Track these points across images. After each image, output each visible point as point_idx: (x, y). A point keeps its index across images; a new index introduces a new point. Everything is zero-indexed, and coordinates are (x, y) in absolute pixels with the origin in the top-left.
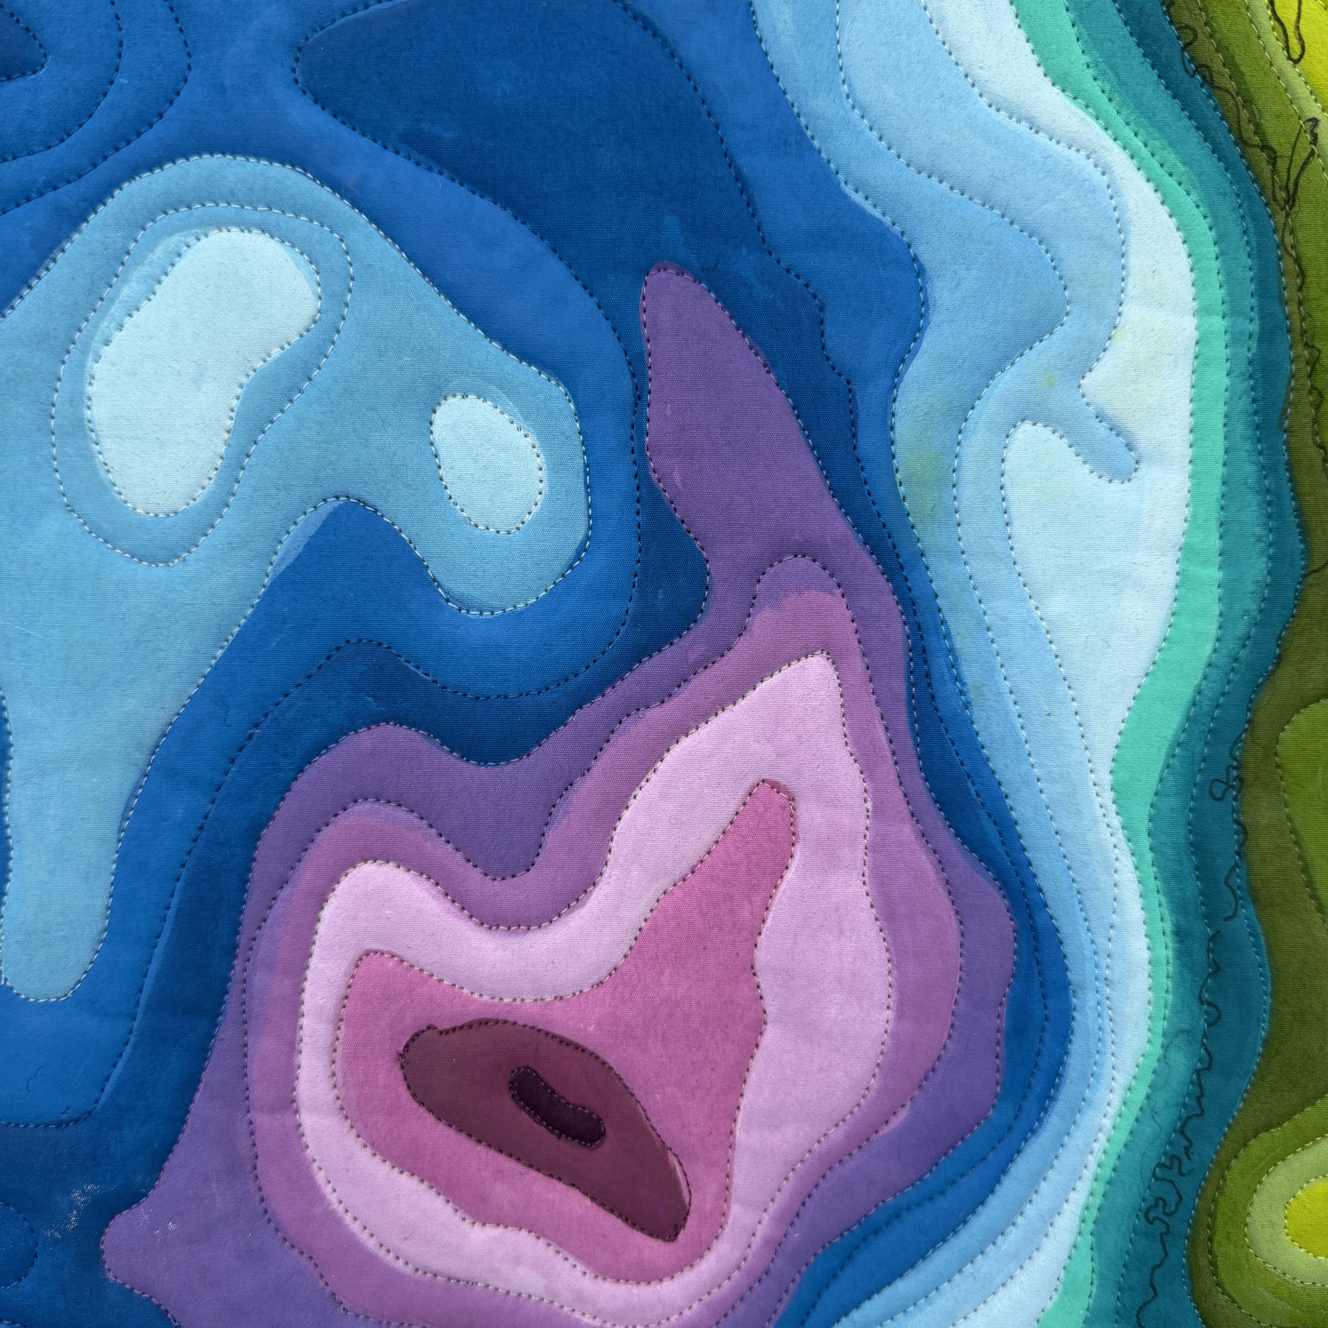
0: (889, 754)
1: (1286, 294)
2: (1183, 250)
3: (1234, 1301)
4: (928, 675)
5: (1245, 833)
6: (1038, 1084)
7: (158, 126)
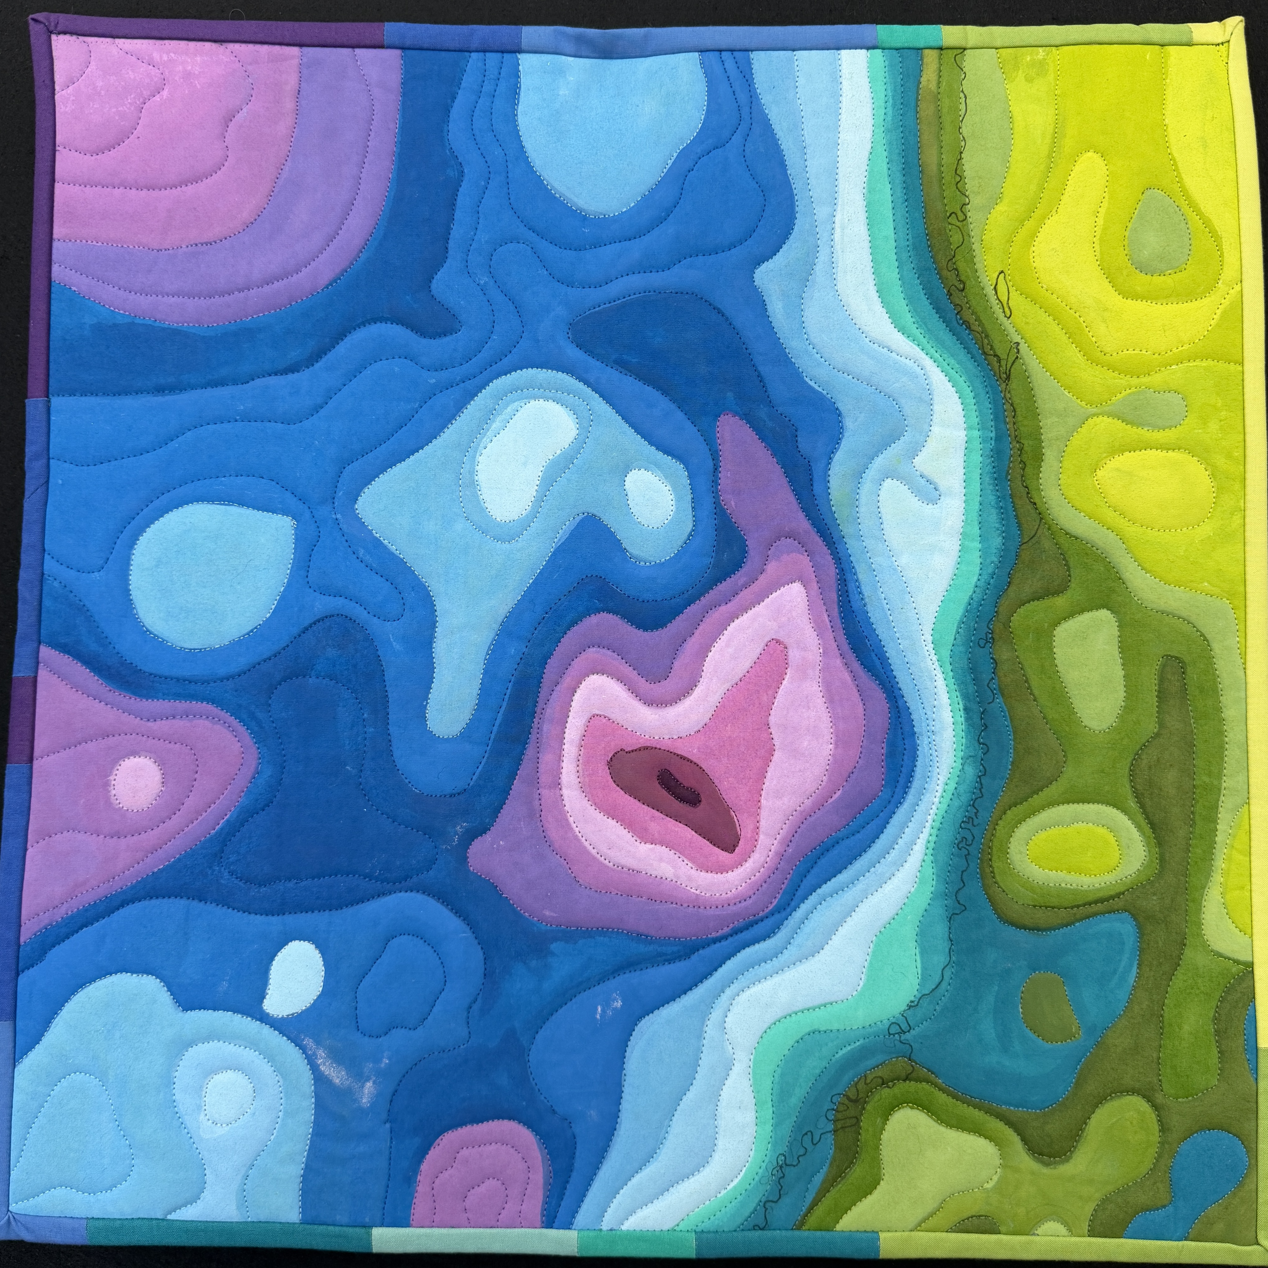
0: (830, 627)
1: (1007, 420)
2: (959, 401)
3: (1004, 891)
4: (847, 592)
5: (996, 663)
6: (902, 780)
7: (509, 356)
